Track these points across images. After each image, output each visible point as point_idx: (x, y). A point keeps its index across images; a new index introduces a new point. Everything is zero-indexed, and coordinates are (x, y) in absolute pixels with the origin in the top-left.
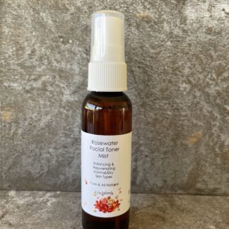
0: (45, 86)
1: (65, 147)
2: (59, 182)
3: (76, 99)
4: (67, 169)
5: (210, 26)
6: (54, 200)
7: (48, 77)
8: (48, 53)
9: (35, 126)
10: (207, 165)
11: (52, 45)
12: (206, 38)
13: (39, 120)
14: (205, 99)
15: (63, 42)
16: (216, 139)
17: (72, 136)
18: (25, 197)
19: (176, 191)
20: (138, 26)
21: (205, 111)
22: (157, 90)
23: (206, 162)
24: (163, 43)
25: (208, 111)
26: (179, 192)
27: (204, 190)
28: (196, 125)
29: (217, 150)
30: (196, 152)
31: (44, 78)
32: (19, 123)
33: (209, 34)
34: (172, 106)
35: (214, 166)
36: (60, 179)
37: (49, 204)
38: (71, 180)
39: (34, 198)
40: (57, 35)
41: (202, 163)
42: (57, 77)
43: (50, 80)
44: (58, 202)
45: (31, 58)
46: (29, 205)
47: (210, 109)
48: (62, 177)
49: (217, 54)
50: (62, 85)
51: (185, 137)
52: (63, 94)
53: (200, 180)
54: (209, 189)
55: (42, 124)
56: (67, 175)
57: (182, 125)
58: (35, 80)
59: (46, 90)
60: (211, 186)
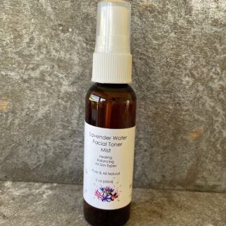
0: (43, 75)
1: (62, 139)
2: (56, 174)
3: (75, 90)
4: (64, 161)
5: (216, 17)
6: (50, 192)
7: (46, 66)
8: (47, 42)
9: (32, 117)
10: (207, 161)
11: (50, 33)
12: (212, 30)
13: (37, 111)
14: (208, 93)
15: (62, 31)
16: (217, 135)
17: (70, 128)
18: (21, 188)
19: (175, 187)
20: (141, 16)
21: (207, 106)
22: (159, 83)
23: (207, 158)
24: (166, 35)
25: (210, 105)
26: (178, 187)
27: (203, 186)
28: (197, 120)
29: (218, 146)
30: (196, 148)
31: (42, 68)
32: (16, 113)
33: (215, 25)
34: (174, 100)
35: (214, 163)
36: (57, 171)
37: (45, 196)
38: (68, 172)
39: (30, 190)
40: (56, 23)
41: (203, 159)
42: (56, 66)
43: (48, 69)
44: (55, 195)
45: (29, 47)
46: (25, 197)
47: (212, 104)
48: (59, 169)
49: (222, 47)
50: (61, 75)
51: (185, 132)
52: (61, 84)
53: (200, 176)
54: (209, 186)
55: (40, 115)
56: (64, 167)
57: (183, 120)
58: (33, 69)
59: (45, 80)
60: (211, 183)
